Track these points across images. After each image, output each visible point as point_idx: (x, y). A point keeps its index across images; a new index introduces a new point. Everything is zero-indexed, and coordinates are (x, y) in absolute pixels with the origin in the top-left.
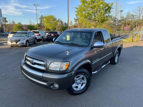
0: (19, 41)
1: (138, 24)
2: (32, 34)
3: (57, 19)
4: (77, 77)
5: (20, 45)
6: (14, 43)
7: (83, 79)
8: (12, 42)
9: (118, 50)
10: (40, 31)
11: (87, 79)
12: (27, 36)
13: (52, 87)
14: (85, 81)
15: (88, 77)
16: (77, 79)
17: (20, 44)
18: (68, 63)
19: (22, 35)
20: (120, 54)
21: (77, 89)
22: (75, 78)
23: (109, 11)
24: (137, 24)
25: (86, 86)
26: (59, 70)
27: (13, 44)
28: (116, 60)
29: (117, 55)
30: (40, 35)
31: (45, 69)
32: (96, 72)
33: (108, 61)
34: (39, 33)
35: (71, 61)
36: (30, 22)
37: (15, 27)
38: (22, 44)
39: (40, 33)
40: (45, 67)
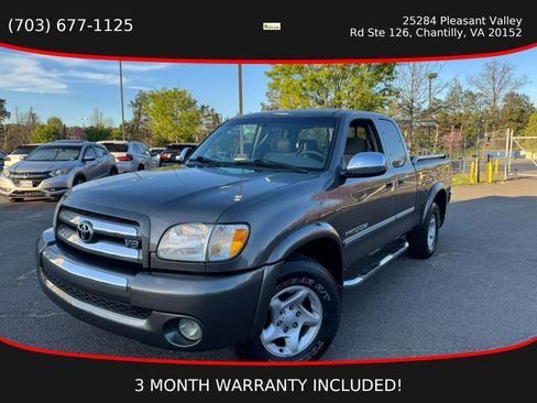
0: (46, 175)
1: (490, 125)
2: (100, 152)
3: (199, 105)
4: (283, 298)
5: (48, 194)
6: (27, 186)
7: (306, 303)
8: (16, 182)
9: (435, 200)
10: (131, 144)
11: (324, 303)
12: (80, 158)
13: (169, 336)
14: (317, 316)
15: (327, 297)
16: (283, 304)
17: (49, 190)
18: (245, 227)
19: (60, 155)
20: (443, 218)
21: (281, 351)
22: (275, 302)
23: (390, 73)
24: (486, 126)
25: (319, 337)
26: (204, 260)
27: (20, 189)
28: (430, 242)
29: (433, 220)
30: (129, 158)
31: (141, 258)
32: (358, 280)
33: (403, 242)
34: (126, 151)
35: (259, 219)
36: (97, 115)
37: (36, 133)
38: (57, 189)
39: (131, 151)
40: (139, 247)
